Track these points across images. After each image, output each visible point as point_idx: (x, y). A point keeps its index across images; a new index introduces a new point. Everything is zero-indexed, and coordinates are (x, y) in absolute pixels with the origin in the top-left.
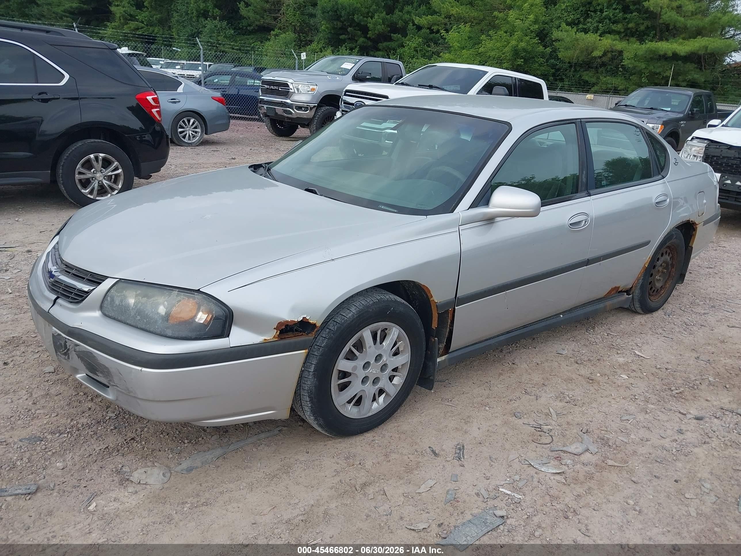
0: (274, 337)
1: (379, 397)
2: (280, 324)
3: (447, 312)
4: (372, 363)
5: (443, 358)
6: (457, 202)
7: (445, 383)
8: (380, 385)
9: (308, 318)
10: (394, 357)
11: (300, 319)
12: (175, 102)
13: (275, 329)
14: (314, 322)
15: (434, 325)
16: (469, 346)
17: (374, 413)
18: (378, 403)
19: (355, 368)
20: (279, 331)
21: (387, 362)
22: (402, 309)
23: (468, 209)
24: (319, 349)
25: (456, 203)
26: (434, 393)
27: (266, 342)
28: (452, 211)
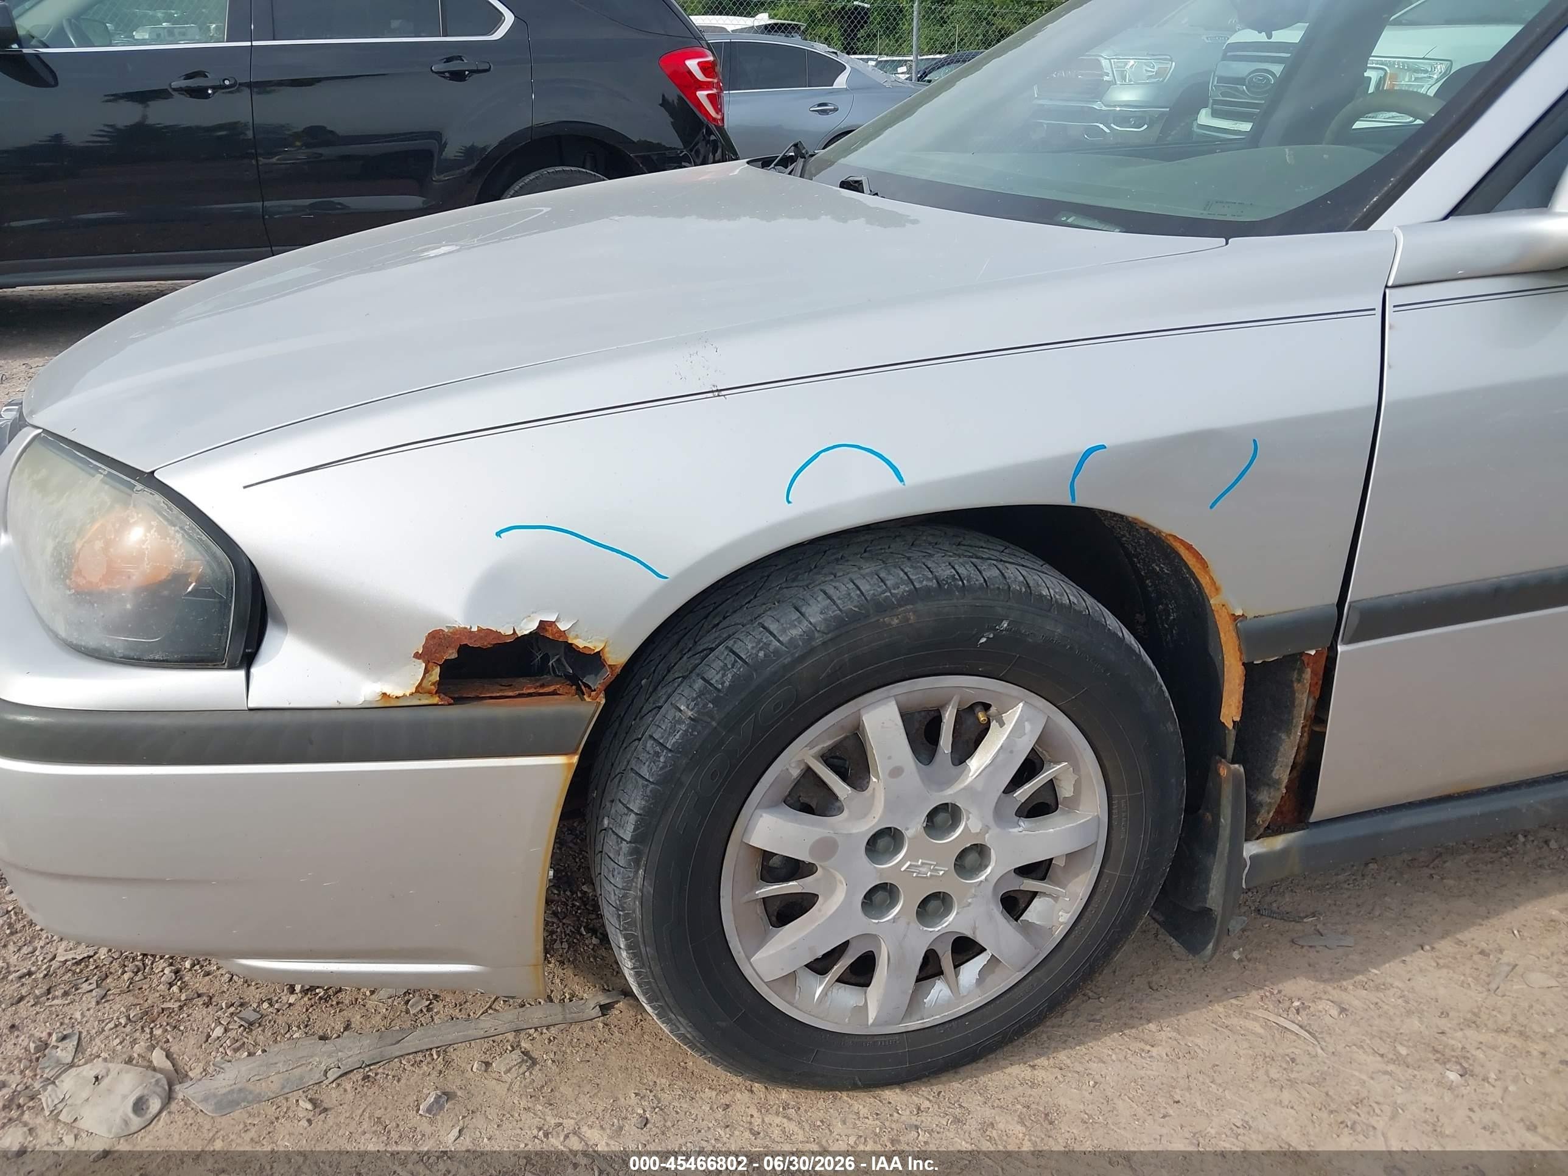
0: (417, 691)
1: (957, 966)
2: (436, 640)
3: (1294, 661)
4: (908, 834)
5: (1278, 842)
6: (1394, 187)
7: (1299, 927)
8: (953, 922)
9: (563, 626)
10: (1024, 823)
11: (528, 627)
12: (824, 112)
13: (417, 656)
14: (596, 645)
15: (1230, 711)
16: (1410, 806)
17: (928, 1022)
18: (954, 987)
19: (827, 847)
20: (438, 670)
21: (988, 840)
22: (1055, 629)
23: (1446, 218)
24: (657, 754)
25: (1387, 194)
26: (1240, 960)
27: (387, 703)
28: (1364, 224)
